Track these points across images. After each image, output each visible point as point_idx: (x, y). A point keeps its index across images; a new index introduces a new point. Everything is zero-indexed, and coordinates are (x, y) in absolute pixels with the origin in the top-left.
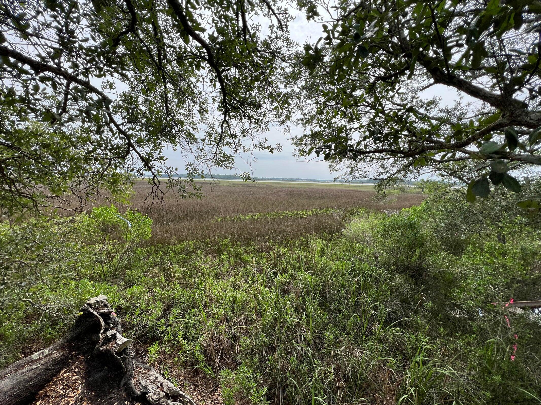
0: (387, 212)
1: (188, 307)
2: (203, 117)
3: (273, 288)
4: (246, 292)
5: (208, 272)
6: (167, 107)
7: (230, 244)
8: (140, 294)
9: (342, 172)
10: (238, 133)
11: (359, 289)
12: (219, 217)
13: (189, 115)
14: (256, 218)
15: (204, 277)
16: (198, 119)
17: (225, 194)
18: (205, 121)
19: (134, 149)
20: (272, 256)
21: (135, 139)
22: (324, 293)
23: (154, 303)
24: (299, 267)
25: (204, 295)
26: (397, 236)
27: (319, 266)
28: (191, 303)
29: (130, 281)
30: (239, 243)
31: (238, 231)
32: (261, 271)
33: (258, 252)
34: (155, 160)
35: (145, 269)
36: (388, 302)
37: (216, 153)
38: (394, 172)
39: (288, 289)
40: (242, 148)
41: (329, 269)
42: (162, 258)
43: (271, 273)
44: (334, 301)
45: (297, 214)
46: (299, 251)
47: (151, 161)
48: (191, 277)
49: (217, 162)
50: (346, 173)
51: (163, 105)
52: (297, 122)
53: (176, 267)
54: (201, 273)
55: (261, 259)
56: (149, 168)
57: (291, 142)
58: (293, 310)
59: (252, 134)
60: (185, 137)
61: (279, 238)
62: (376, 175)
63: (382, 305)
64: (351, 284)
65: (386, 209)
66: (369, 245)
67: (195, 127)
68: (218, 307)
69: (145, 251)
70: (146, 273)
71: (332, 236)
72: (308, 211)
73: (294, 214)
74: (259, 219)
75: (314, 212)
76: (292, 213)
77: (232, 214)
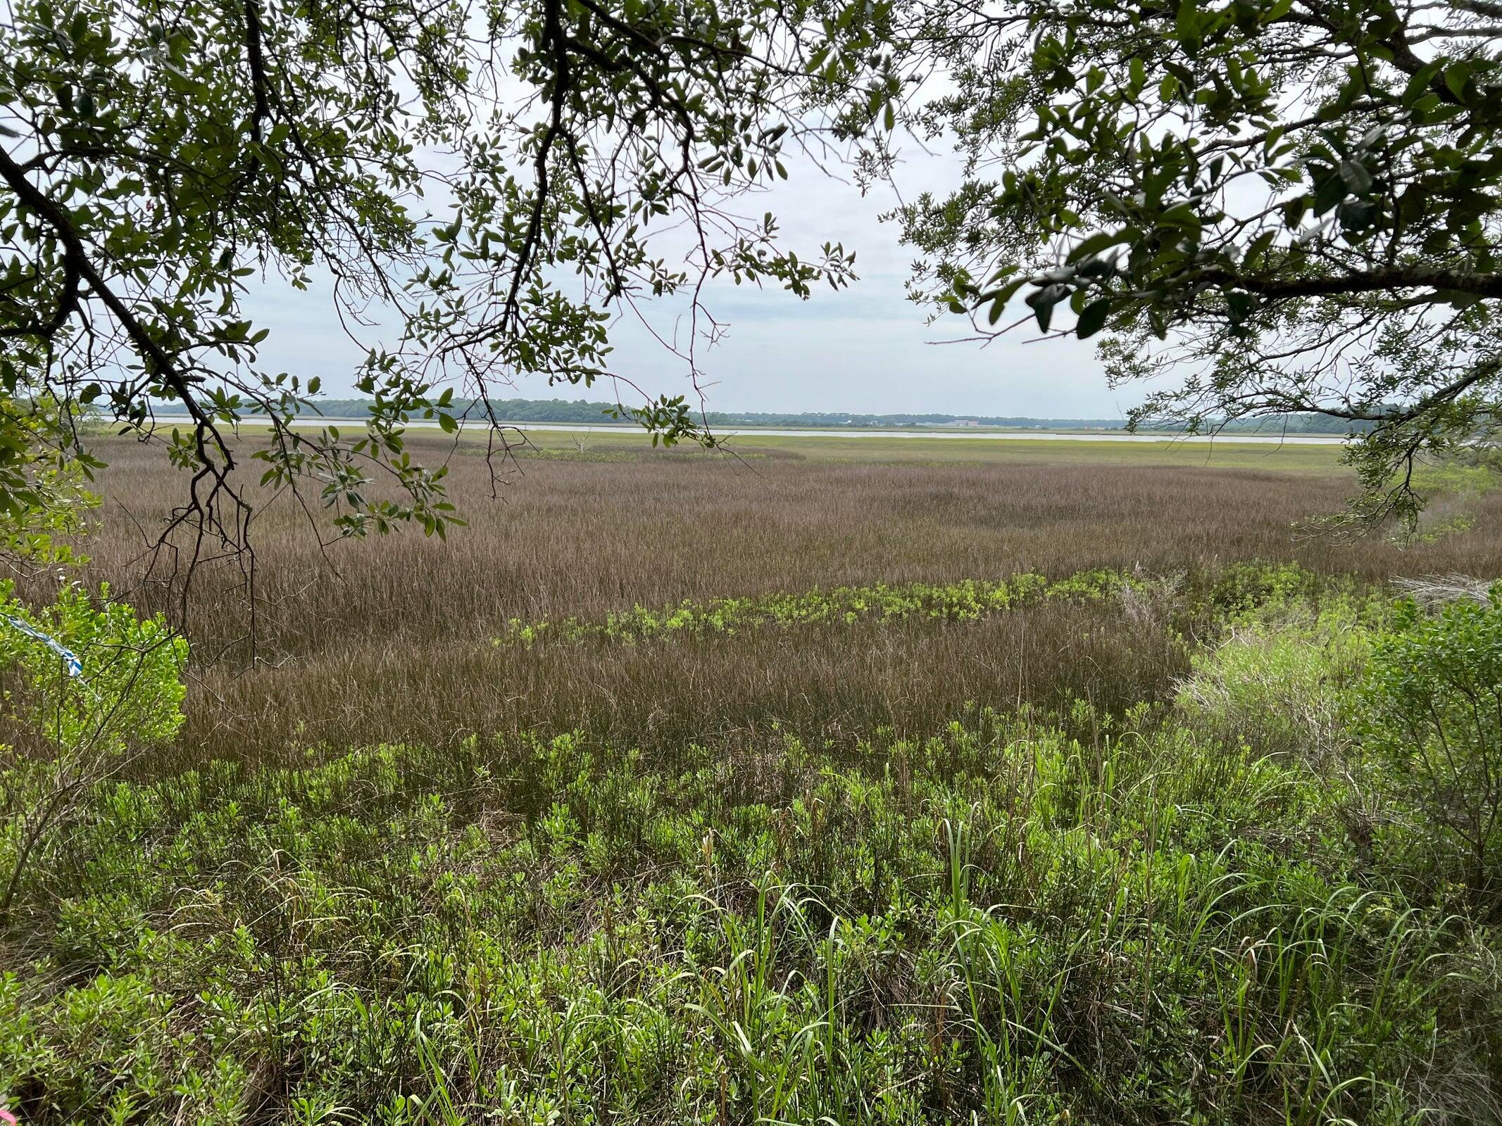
0: (1421, 590)
1: (375, 1085)
2: (439, 107)
3: (810, 989)
4: (670, 1011)
5: (472, 903)
6: (257, 61)
7: (587, 758)
8: (132, 1019)
9: (1170, 380)
10: (626, 191)
11: (1268, 1002)
12: (527, 619)
13: (369, 104)
14: (717, 621)
15: (455, 934)
16: (414, 122)
17: (555, 500)
18: (450, 129)
19: (99, 286)
20: (799, 819)
21: (101, 238)
22: (1081, 1020)
23: (202, 1064)
24: (946, 882)
25: (452, 1025)
26: (1473, 715)
27: (1052, 878)
28: (389, 1068)
29: (79, 954)
30: (634, 754)
31: (622, 694)
32: (746, 900)
33: (730, 801)
34: (203, 342)
35: (152, 889)
36: (1421, 1070)
37: (511, 301)
38: (1455, 376)
39: (888, 998)
40: (646, 271)
41: (1102, 891)
42: (241, 832)
43: (797, 909)
44: (1131, 1064)
45: (928, 602)
46: (942, 799)
47: (187, 346)
48: (387, 932)
49: (521, 346)
50: (1193, 385)
51: (235, 51)
52: (928, 122)
53: (308, 879)
54: (441, 913)
55: (744, 835)
56: (178, 384)
57: (897, 228)
58: (913, 1106)
59: (695, 200)
60: (354, 214)
61: (836, 726)
62: (1357, 392)
63: (1394, 1088)
64: (1224, 976)
65: (1416, 573)
66: (1322, 767)
67: (402, 164)
68: (526, 1089)
69: (150, 796)
70: (160, 909)
71: (1119, 715)
72: (987, 585)
73: (911, 601)
74: (730, 630)
75: (1022, 589)
76: (904, 599)
77: (592, 607)
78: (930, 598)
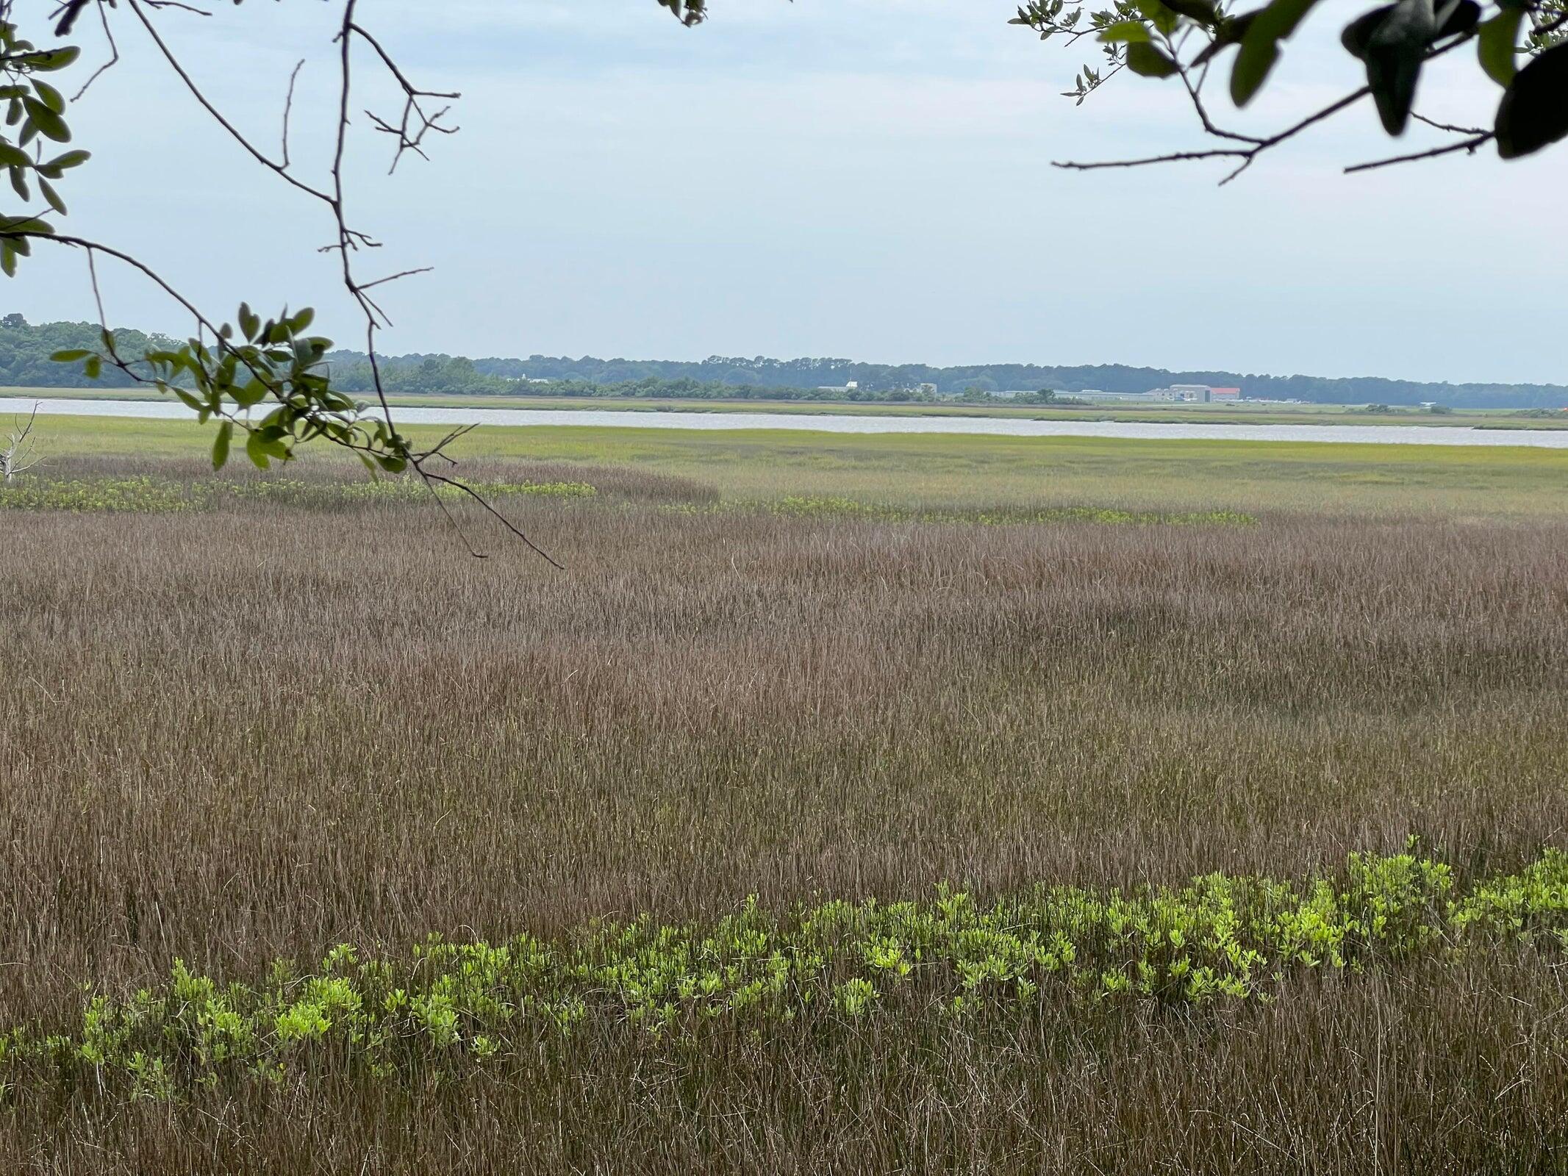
14: (439, 1014)
45: (1096, 946)
72: (1273, 891)
73: (1046, 943)
74: (480, 1042)
75: (1379, 903)
76: (1024, 938)
77: (36, 974)
78: (1102, 930)
